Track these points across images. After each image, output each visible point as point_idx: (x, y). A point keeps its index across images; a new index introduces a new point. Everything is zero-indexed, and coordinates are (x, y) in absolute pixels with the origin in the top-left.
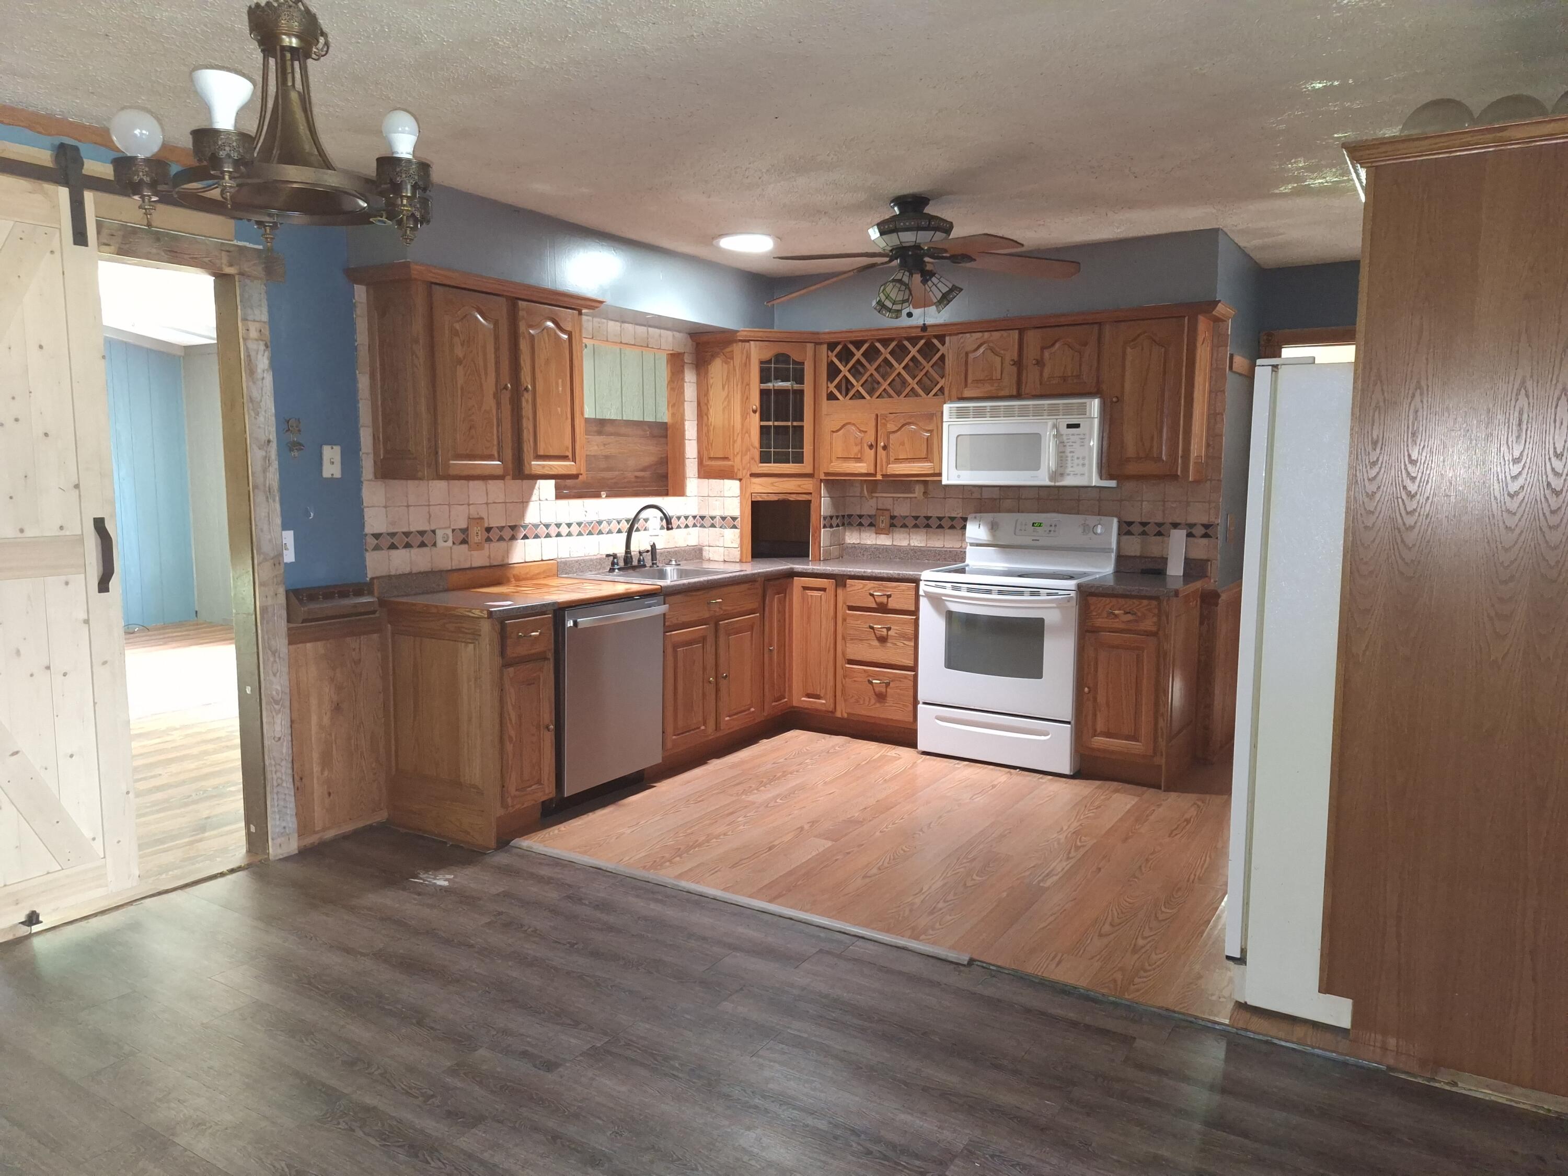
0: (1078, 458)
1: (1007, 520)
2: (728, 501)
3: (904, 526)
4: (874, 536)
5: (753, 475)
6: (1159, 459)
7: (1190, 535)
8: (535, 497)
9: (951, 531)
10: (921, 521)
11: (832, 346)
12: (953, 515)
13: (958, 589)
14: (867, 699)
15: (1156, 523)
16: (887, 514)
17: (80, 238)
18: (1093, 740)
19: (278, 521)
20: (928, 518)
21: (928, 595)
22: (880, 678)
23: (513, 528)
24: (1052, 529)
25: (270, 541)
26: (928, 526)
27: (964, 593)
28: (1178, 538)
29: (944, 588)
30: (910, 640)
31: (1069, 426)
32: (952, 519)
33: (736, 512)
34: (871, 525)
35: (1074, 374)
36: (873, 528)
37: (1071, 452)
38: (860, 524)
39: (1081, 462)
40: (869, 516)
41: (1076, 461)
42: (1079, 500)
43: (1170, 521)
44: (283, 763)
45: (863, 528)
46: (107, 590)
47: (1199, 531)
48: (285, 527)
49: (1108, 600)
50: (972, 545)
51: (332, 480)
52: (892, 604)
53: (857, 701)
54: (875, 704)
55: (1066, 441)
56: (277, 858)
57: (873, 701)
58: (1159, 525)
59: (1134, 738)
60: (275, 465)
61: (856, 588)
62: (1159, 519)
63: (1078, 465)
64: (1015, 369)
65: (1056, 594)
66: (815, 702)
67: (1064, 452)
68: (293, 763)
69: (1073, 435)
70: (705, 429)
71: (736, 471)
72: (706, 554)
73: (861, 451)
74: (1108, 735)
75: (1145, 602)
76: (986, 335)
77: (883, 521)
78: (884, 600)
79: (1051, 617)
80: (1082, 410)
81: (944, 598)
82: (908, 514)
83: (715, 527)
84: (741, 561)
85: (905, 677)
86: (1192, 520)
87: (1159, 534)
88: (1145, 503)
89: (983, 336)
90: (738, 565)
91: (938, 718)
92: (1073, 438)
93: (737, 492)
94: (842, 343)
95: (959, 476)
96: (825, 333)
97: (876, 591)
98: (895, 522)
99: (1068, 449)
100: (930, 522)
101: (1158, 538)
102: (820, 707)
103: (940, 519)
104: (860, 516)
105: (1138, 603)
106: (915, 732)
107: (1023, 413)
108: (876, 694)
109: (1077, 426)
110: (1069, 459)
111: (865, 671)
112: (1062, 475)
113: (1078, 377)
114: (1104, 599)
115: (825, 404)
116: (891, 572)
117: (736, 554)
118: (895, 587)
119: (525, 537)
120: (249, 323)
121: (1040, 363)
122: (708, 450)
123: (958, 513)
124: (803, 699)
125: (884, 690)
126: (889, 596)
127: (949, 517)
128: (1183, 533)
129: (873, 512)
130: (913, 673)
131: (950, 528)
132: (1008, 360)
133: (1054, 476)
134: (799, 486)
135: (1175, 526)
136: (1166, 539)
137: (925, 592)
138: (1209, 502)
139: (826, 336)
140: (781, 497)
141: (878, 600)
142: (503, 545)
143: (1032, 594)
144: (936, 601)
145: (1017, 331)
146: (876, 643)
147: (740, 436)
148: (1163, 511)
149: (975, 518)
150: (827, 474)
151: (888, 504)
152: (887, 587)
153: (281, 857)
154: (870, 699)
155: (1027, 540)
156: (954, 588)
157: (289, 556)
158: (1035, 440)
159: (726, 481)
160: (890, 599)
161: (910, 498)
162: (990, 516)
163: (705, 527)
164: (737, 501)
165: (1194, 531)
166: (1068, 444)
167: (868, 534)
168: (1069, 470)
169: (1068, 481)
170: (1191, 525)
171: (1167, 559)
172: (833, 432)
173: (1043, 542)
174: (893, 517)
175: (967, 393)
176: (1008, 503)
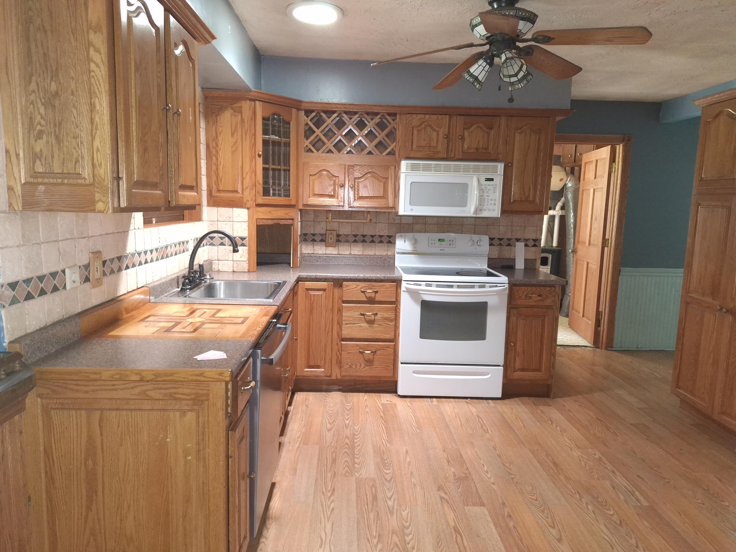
0: (491, 200)
1: (423, 237)
2: (236, 225)
3: (347, 241)
4: (324, 248)
5: (258, 205)
6: (534, 201)
7: (526, 245)
8: (132, 227)
9: (380, 244)
10: (360, 238)
11: (308, 112)
12: (382, 234)
13: (430, 286)
14: (359, 365)
15: (507, 239)
16: (335, 233)
18: (514, 374)
20: (364, 236)
21: (409, 291)
22: (370, 349)
23: (119, 258)
24: (451, 242)
26: (364, 241)
27: (434, 288)
28: (520, 246)
29: (420, 285)
30: (392, 321)
31: (488, 180)
32: (381, 236)
33: (245, 234)
34: (322, 240)
35: (484, 147)
36: (324, 243)
37: (487, 196)
38: (314, 240)
39: (493, 202)
40: (320, 234)
41: (490, 202)
42: (462, 225)
43: (515, 238)
45: (315, 243)
47: (531, 243)
49: (526, 288)
50: (398, 253)
52: (379, 297)
53: (351, 367)
54: (364, 367)
55: (484, 189)
57: (363, 365)
58: (509, 240)
59: (539, 370)
61: (350, 288)
62: (509, 236)
63: (491, 204)
64: (446, 141)
65: (496, 286)
66: (316, 371)
67: (483, 196)
69: (489, 185)
70: (214, 167)
71: (245, 201)
72: (215, 267)
73: (334, 190)
74: (523, 370)
75: (548, 289)
76: (427, 116)
77: (332, 238)
78: (373, 295)
79: (492, 301)
80: (495, 171)
81: (420, 292)
82: (350, 233)
83: (225, 245)
84: (249, 271)
85: (388, 347)
86: (527, 237)
87: (509, 245)
88: (501, 227)
89: (424, 118)
90: (246, 275)
91: (414, 372)
92: (489, 187)
93: (246, 218)
94: (317, 111)
95: (412, 210)
96: (307, 102)
97: (368, 289)
98: (340, 238)
99: (485, 194)
100: (366, 238)
101: (508, 247)
102: (318, 374)
103: (372, 236)
104: (314, 235)
105: (543, 289)
106: (395, 383)
107: (457, 169)
108: (365, 360)
109: (492, 180)
110: (486, 200)
111: (357, 345)
112: (481, 210)
113: (487, 149)
114: (523, 288)
115: (304, 154)
116: (379, 275)
117: (245, 266)
118: (381, 286)
119: (127, 268)
121: (463, 139)
122: (217, 184)
123: (385, 232)
124: (306, 370)
125: (371, 357)
126: (376, 292)
127: (379, 235)
128: (523, 244)
129: (323, 232)
130: (394, 343)
131: (379, 242)
132: (441, 135)
133: (476, 212)
134: (286, 214)
135: (518, 240)
136: (512, 247)
137: (406, 288)
138: (537, 227)
139: (307, 105)
140: (276, 221)
141: (368, 295)
142: (113, 277)
143: (480, 287)
144: (413, 294)
145: (448, 116)
146: (365, 325)
147: (248, 175)
148: (512, 232)
149: (401, 236)
150: (304, 205)
151: (335, 226)
152: (375, 286)
154: (361, 364)
155: (437, 250)
156: (427, 285)
158: (464, 187)
159: (235, 209)
160: (377, 294)
161: (351, 223)
162: (411, 235)
163: (214, 245)
164: (245, 226)
165: (528, 243)
166: (485, 191)
167: (319, 247)
168: (485, 208)
169: (485, 214)
170: (527, 240)
171: (515, 259)
172: (311, 175)
173: (448, 250)
174: (338, 236)
175: (412, 155)
176: (418, 227)
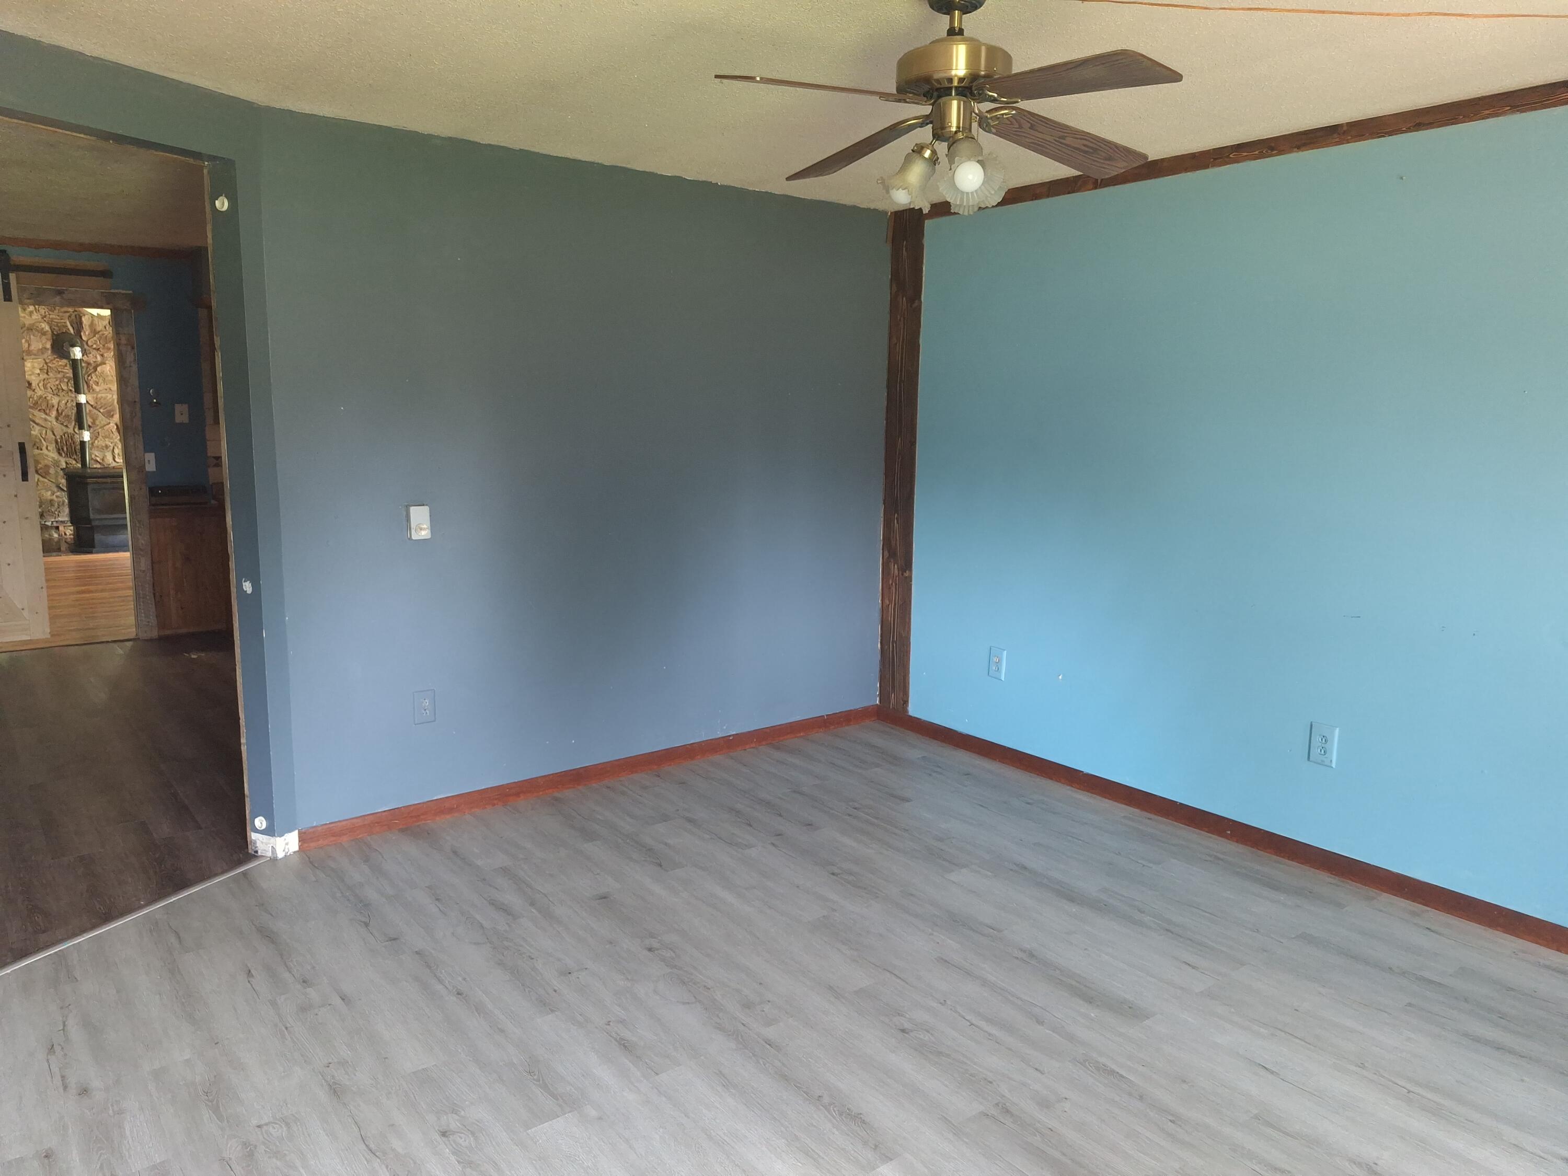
17: (8, 297)
19: (141, 447)
25: (136, 458)
44: (147, 586)
46: (27, 480)
48: (146, 451)
51: (182, 424)
56: (143, 639)
60: (139, 415)
68: (154, 586)
120: (121, 336)
153: (146, 638)
157: (151, 467)
